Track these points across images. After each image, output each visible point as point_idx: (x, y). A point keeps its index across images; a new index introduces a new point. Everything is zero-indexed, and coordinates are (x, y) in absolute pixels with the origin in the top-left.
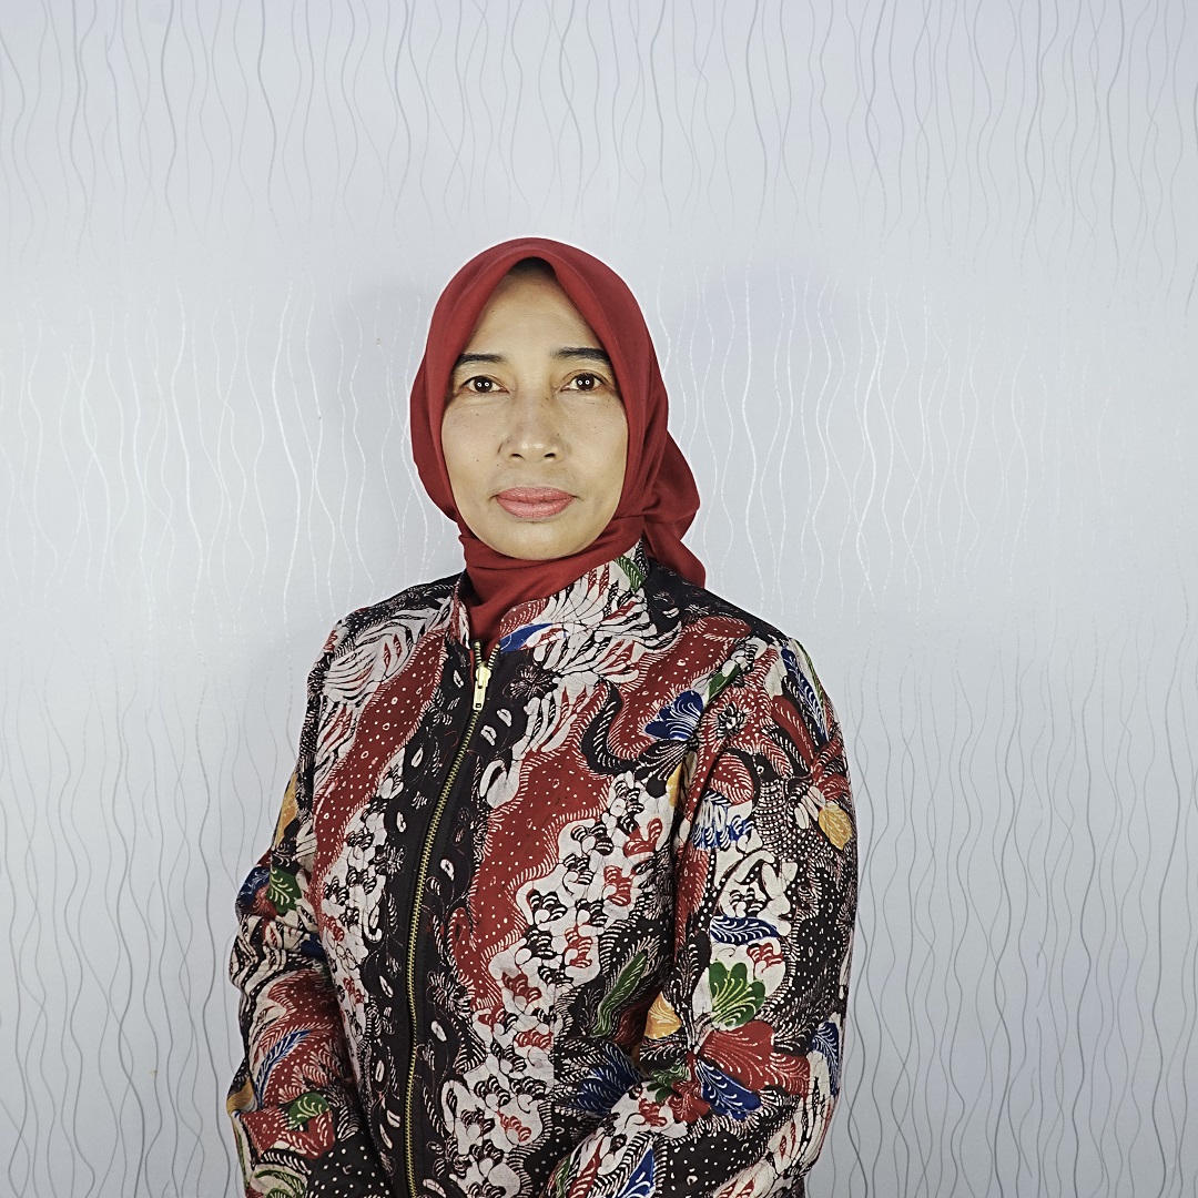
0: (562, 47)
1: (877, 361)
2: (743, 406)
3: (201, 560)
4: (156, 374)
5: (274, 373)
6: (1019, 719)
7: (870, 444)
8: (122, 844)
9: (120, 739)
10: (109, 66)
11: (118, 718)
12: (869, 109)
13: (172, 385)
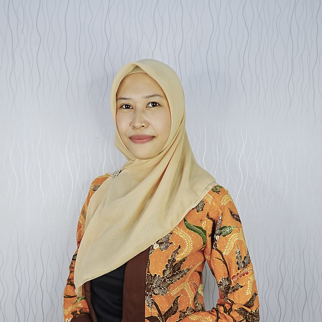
0: (153, 54)
1: (243, 147)
2: (204, 159)
3: (44, 201)
4: (32, 146)
5: (66, 147)
6: (284, 254)
7: (241, 171)
8: (18, 284)
9: (18, 252)
10: (22, 58)
11: (18, 246)
12: (242, 73)
13: (37, 150)
